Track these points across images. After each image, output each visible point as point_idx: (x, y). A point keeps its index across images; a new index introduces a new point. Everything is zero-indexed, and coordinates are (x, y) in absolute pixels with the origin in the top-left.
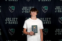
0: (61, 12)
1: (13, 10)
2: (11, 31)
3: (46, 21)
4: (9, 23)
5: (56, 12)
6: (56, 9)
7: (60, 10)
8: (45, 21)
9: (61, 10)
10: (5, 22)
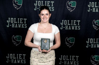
0: (97, 11)
1: (19, 6)
2: (16, 39)
3: (73, 25)
4: (13, 26)
5: (89, 11)
6: (89, 6)
7: (96, 8)
8: (71, 26)
9: (98, 8)
10: (7, 24)
